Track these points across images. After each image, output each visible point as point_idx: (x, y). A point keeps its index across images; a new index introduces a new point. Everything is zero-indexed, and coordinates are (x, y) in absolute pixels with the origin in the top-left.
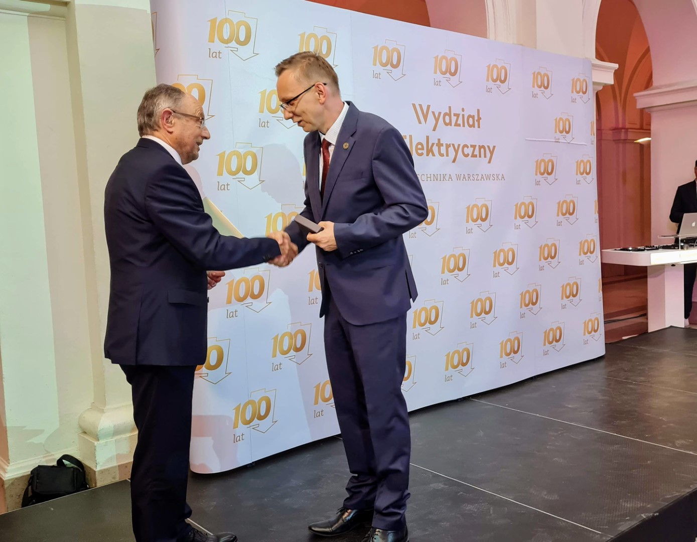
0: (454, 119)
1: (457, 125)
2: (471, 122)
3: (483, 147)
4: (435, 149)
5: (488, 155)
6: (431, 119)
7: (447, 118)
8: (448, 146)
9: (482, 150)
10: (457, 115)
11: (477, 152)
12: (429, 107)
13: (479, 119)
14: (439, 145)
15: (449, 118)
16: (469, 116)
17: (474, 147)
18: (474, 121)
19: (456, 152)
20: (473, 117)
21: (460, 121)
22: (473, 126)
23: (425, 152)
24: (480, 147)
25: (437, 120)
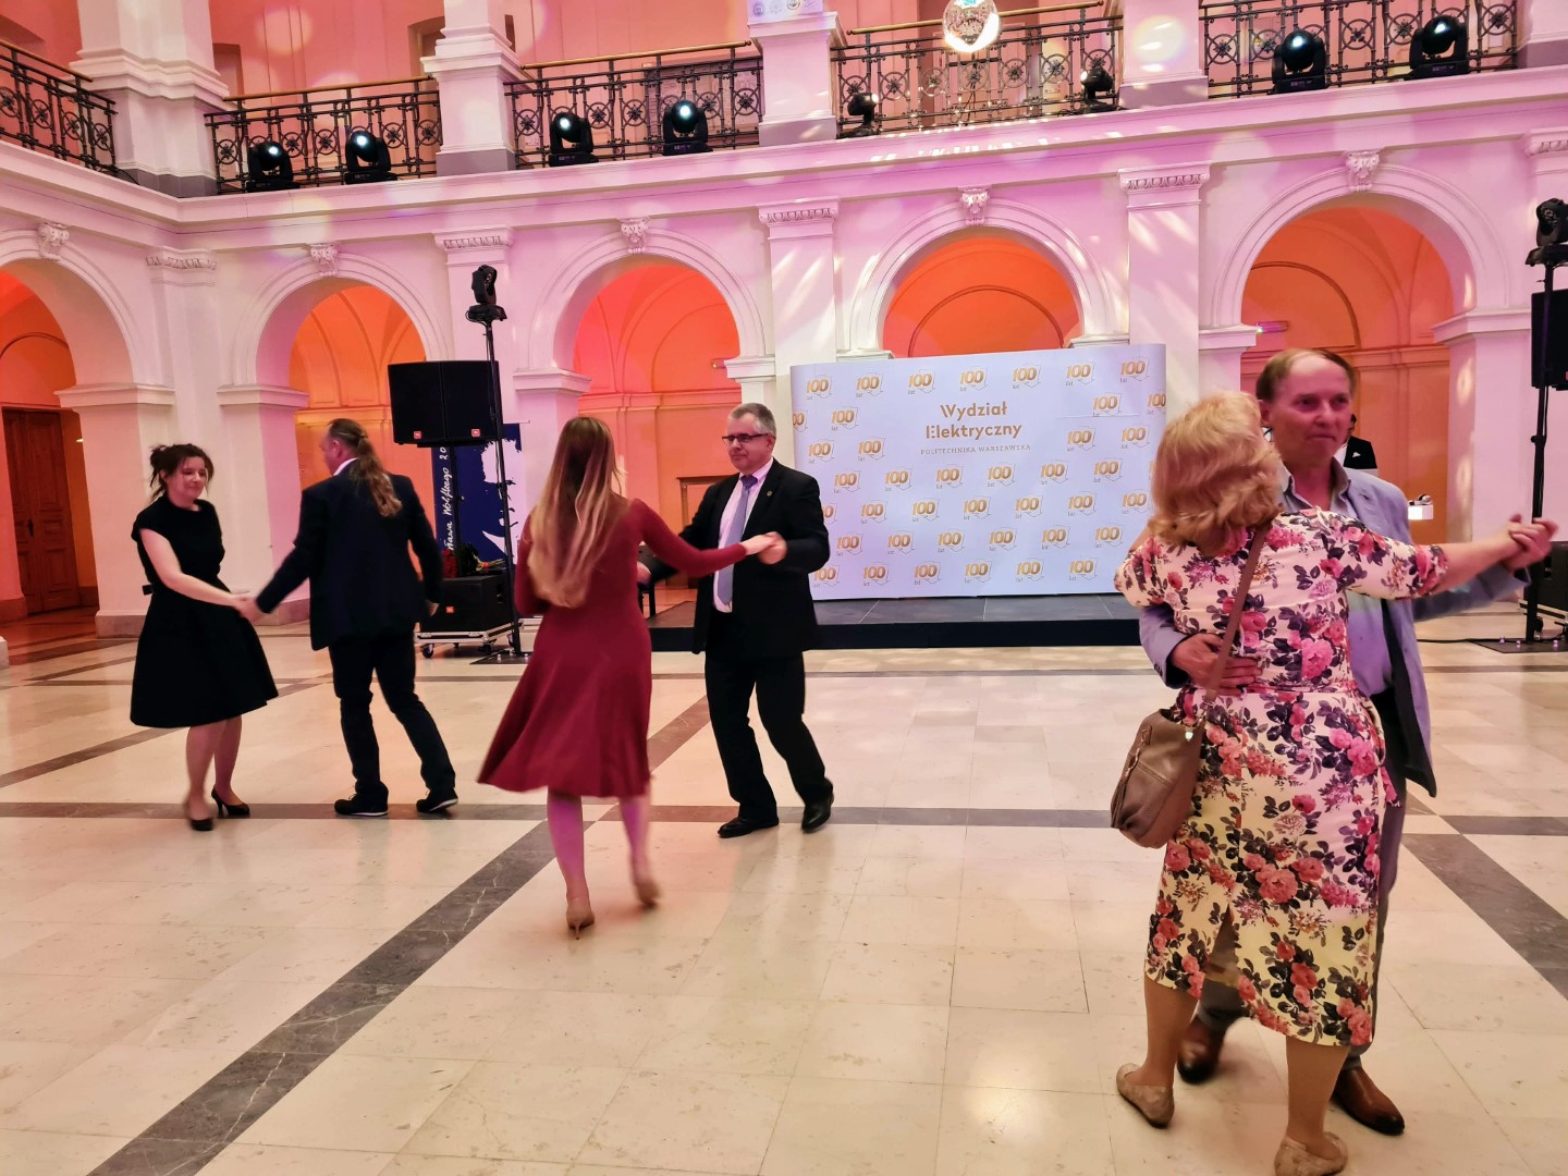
0: (978, 411)
1: (980, 414)
2: (996, 411)
3: (1009, 427)
4: (960, 432)
5: (1014, 432)
6: (956, 414)
7: (971, 412)
8: (971, 430)
9: (1007, 430)
10: (982, 409)
11: (1001, 431)
12: (954, 406)
13: (1005, 408)
14: (964, 429)
15: (972, 411)
16: (994, 408)
17: (999, 428)
18: (1000, 410)
19: (980, 433)
20: (998, 408)
21: (985, 411)
22: (998, 413)
23: (950, 435)
24: (1005, 428)
25: (961, 413)
